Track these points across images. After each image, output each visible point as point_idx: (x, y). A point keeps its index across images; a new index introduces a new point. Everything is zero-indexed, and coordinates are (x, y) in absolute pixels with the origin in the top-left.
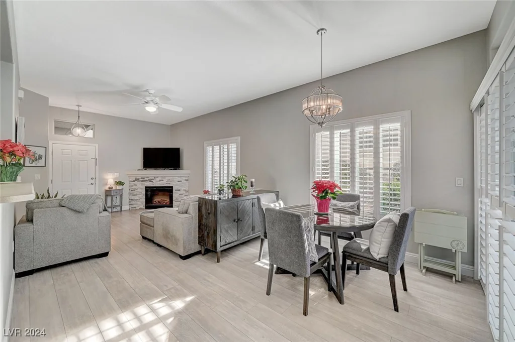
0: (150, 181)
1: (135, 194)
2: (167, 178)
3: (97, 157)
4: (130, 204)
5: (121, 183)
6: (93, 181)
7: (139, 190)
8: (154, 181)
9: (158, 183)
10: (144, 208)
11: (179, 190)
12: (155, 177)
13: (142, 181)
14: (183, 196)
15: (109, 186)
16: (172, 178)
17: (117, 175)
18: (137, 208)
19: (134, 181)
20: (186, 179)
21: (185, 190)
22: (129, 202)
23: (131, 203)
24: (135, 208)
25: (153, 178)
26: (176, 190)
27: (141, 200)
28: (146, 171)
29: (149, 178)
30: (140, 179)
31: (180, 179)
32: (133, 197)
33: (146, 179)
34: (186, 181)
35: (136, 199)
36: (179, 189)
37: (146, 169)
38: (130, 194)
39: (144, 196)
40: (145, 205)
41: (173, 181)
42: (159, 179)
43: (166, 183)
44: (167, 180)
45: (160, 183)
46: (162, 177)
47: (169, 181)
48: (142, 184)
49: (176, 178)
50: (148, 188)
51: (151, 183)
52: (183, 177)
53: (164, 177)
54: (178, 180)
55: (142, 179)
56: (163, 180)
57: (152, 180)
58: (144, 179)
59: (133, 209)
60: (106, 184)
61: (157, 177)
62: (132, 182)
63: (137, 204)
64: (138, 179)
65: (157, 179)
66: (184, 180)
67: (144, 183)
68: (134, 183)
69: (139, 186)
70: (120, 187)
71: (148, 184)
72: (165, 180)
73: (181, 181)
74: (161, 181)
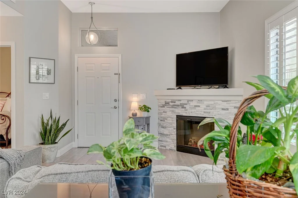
0: (183, 106)
1: (164, 125)
2: (206, 103)
3: (120, 72)
5: (146, 109)
6: (116, 104)
7: (169, 120)
8: (187, 107)
9: (193, 110)
10: (176, 149)
12: (188, 101)
13: (173, 106)
15: (132, 112)
16: (213, 103)
17: (142, 97)
18: (168, 148)
19: (163, 106)
23: (161, 139)
24: (165, 147)
25: (186, 102)
27: (171, 137)
28: (179, 90)
29: (181, 102)
30: (170, 103)
31: (225, 105)
32: (162, 130)
33: (178, 103)
34: (236, 110)
35: (165, 133)
37: (180, 88)
38: (159, 125)
39: (175, 130)
40: (176, 145)
41: (214, 108)
42: (193, 104)
43: (204, 112)
44: (205, 107)
45: (195, 110)
46: (199, 100)
47: (208, 108)
48: (173, 111)
49: (220, 102)
50: (179, 118)
51: (184, 109)
52: (231, 101)
53: (201, 100)
54: (223, 107)
55: (173, 104)
56: (199, 106)
57: (185, 106)
58: (175, 104)
59: (163, 148)
60: (129, 109)
61: (192, 101)
62: (161, 107)
63: (167, 141)
64: (168, 103)
65: (191, 104)
66: (234, 107)
67: (175, 109)
68: (163, 108)
69: (169, 114)
70: (145, 114)
71: (180, 111)
72: (203, 106)
73: (228, 109)
74: (197, 108)
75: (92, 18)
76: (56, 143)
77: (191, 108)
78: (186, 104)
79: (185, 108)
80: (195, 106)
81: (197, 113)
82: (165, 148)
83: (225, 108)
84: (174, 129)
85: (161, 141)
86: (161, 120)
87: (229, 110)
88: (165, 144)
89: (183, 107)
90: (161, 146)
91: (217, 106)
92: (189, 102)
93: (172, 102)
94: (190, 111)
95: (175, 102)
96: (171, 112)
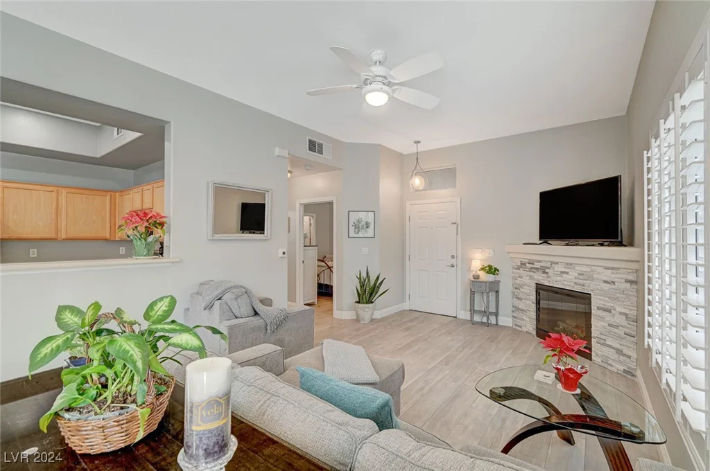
0: (543, 270)
1: (520, 296)
2: (577, 268)
3: (459, 221)
4: (513, 317)
5: (491, 270)
6: (454, 261)
7: (526, 289)
8: (550, 272)
9: (558, 278)
10: (535, 333)
11: (609, 311)
12: (552, 263)
13: (530, 270)
14: (621, 332)
15: (474, 273)
16: (589, 270)
17: (488, 253)
18: (524, 329)
19: (518, 268)
20: (631, 277)
21: (626, 315)
22: (513, 311)
23: (515, 315)
24: (521, 327)
25: (548, 265)
26: (599, 308)
27: (529, 314)
28: (542, 246)
29: (542, 264)
30: (528, 265)
31: (608, 275)
32: (517, 302)
33: (537, 265)
34: (628, 285)
35: (520, 307)
36: (609, 305)
37: (545, 243)
38: (513, 294)
39: (535, 306)
40: (535, 327)
41: (591, 278)
42: (559, 268)
43: (575, 283)
44: (576, 275)
45: (562, 279)
46: (567, 264)
47: (581, 277)
48: (531, 277)
49: (601, 270)
50: (540, 288)
51: (545, 275)
52: (619, 269)
53: (571, 264)
54: (606, 279)
55: (531, 265)
56: (567, 273)
57: (547, 270)
58: (533, 266)
59: (517, 328)
60: (469, 269)
61: (557, 263)
62: (516, 269)
63: (523, 320)
64: (525, 264)
65: (556, 269)
66: (624, 280)
67: (534, 274)
68: (518, 271)
69: (526, 280)
70: (491, 278)
71: (540, 278)
72: (573, 274)
73: (613, 283)
74: (565, 276)
75: (417, 159)
76: (372, 302)
77: (557, 275)
78: (549, 268)
79: (547, 273)
80: (561, 272)
81: (565, 283)
82: (520, 329)
83: (608, 279)
84: (533, 302)
85: (515, 317)
86: (516, 288)
87: (616, 284)
88: (520, 322)
89: (544, 272)
90: (516, 325)
91: (595, 276)
92: (553, 265)
93: (529, 263)
94: (554, 278)
95: (533, 264)
96: (528, 278)
